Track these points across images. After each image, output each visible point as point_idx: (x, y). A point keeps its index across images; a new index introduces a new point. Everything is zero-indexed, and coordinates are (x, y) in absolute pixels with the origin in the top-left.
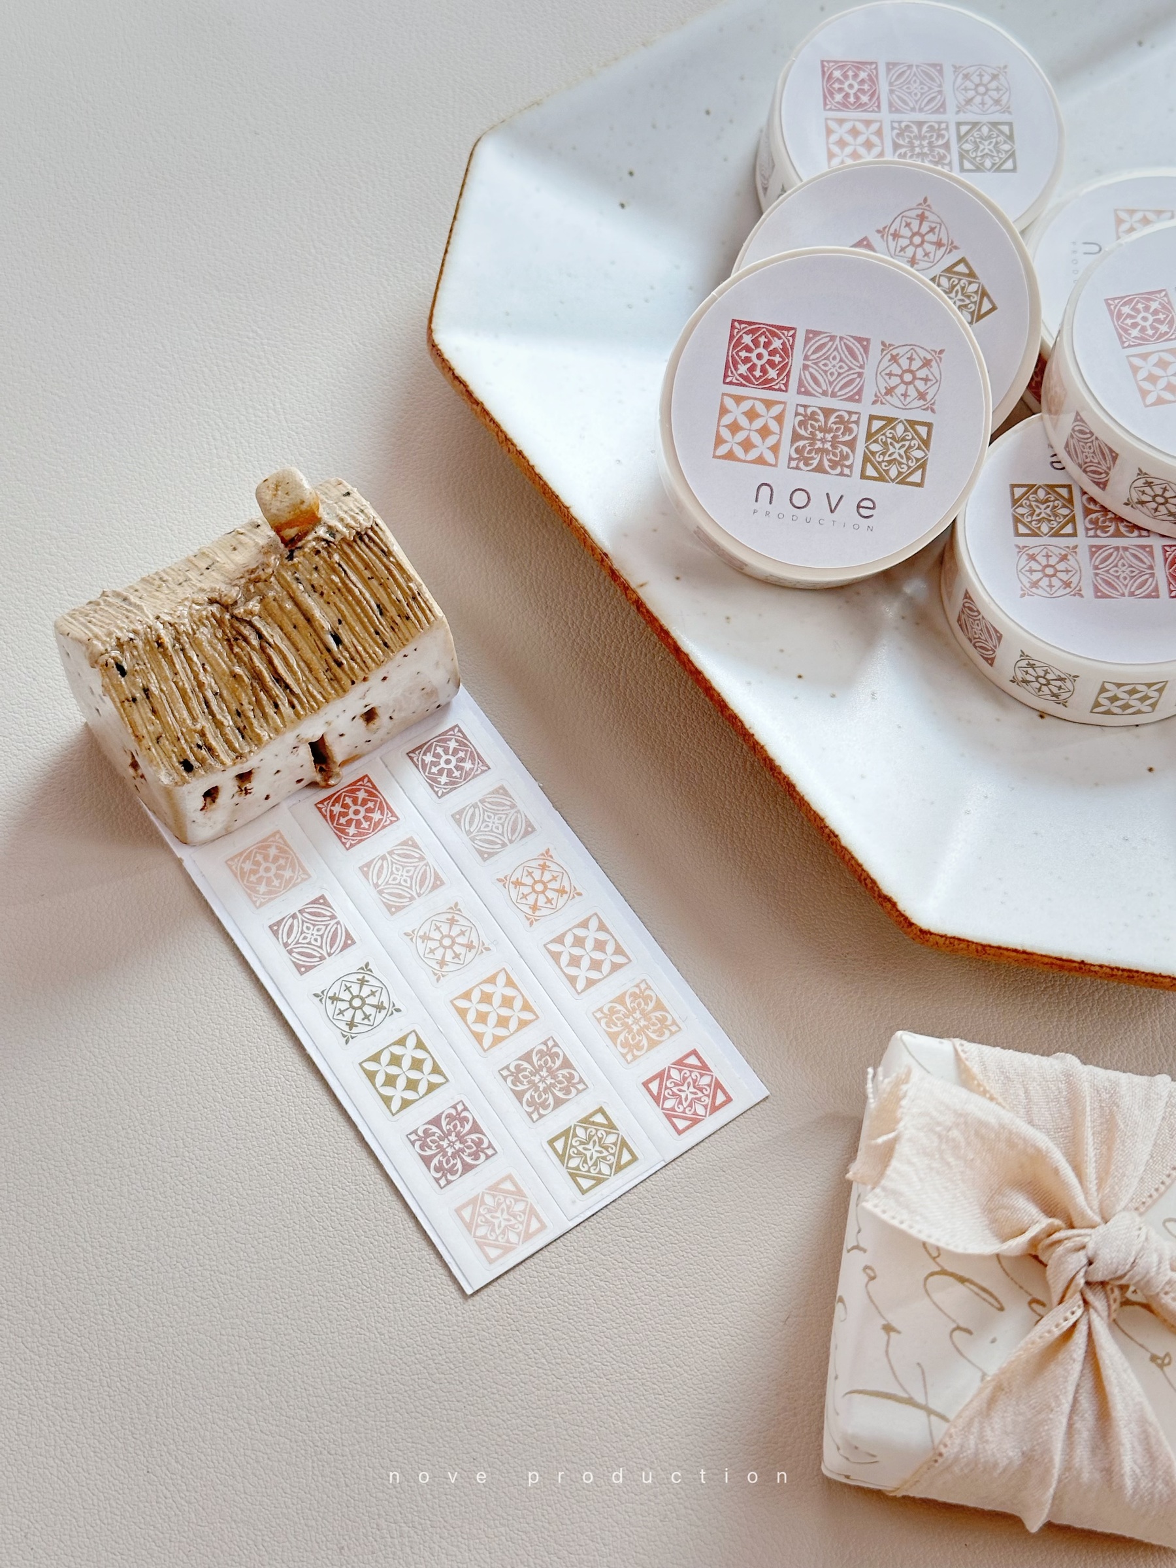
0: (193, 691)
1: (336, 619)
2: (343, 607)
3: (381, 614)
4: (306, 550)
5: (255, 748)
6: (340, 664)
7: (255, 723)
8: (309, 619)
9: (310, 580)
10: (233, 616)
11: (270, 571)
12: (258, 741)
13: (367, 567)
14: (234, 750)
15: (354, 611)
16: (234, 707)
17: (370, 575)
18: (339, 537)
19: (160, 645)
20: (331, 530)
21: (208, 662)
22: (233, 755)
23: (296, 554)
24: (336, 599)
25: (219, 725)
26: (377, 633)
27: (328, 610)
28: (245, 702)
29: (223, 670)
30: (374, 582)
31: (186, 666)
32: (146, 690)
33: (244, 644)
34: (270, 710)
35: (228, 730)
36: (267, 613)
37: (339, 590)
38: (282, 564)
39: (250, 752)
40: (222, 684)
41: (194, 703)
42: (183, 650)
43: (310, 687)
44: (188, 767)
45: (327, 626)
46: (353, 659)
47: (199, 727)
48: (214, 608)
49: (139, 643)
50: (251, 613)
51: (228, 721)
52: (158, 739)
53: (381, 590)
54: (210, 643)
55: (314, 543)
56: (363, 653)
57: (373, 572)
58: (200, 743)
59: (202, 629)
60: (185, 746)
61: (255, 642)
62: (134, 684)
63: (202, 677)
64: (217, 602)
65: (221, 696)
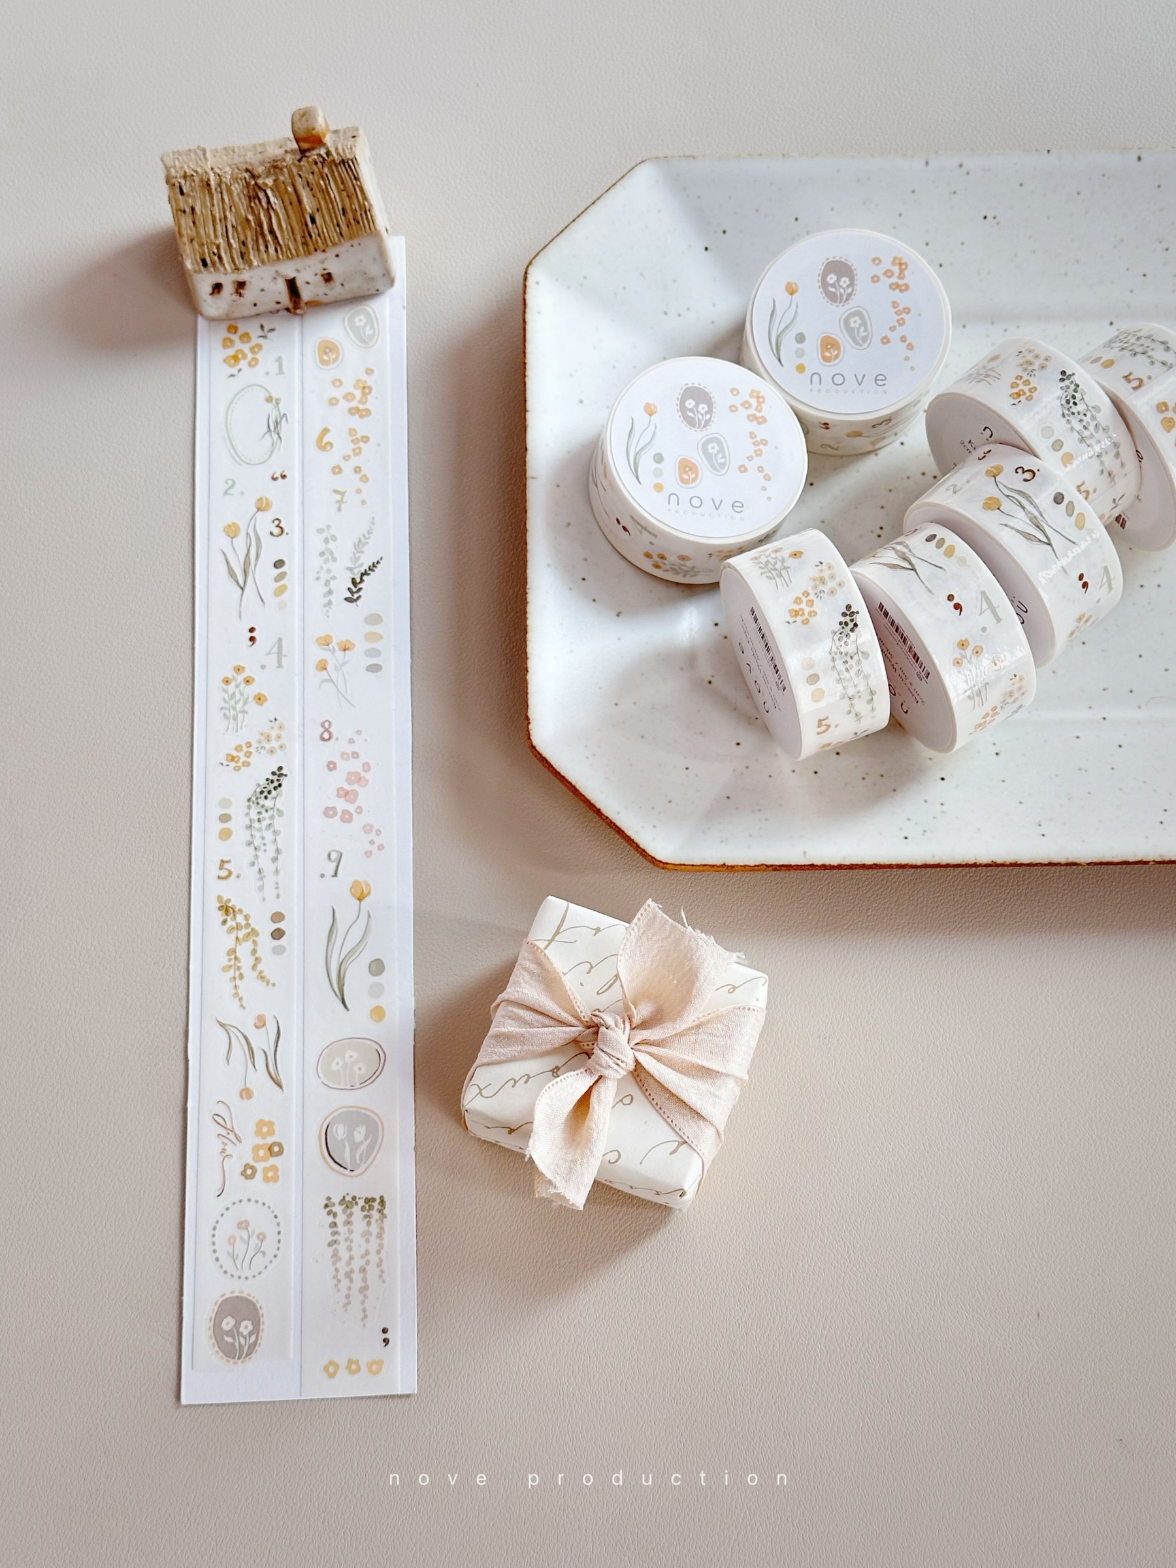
0: (220, 220)
1: (315, 208)
2: (322, 203)
3: (344, 214)
4: (310, 159)
5: (247, 267)
6: (311, 236)
7: (251, 251)
8: (300, 202)
9: (306, 178)
10: (256, 183)
11: (285, 164)
12: (250, 264)
13: (343, 183)
14: (235, 264)
15: (328, 207)
16: (242, 238)
17: (343, 189)
18: (331, 158)
19: (209, 185)
20: (328, 153)
21: (235, 206)
22: (233, 267)
23: (304, 159)
24: (319, 195)
25: (230, 245)
26: (338, 225)
27: (313, 201)
28: (249, 239)
29: (241, 214)
30: (344, 194)
31: (221, 204)
32: (193, 209)
33: (257, 203)
34: (262, 248)
35: (234, 252)
36: (276, 187)
37: (323, 190)
38: (294, 163)
39: (244, 269)
40: (238, 222)
41: (219, 227)
42: (221, 193)
43: (290, 244)
44: (205, 264)
45: (309, 211)
46: (319, 236)
47: (217, 242)
48: (247, 175)
49: (196, 179)
50: (266, 185)
51: (235, 244)
52: (192, 241)
53: (347, 199)
54: (238, 194)
55: (316, 157)
56: (326, 234)
57: (345, 186)
58: (216, 251)
59: (236, 185)
60: (206, 251)
61: (264, 204)
62: (187, 202)
63: (228, 213)
64: (250, 172)
65: (236, 229)
